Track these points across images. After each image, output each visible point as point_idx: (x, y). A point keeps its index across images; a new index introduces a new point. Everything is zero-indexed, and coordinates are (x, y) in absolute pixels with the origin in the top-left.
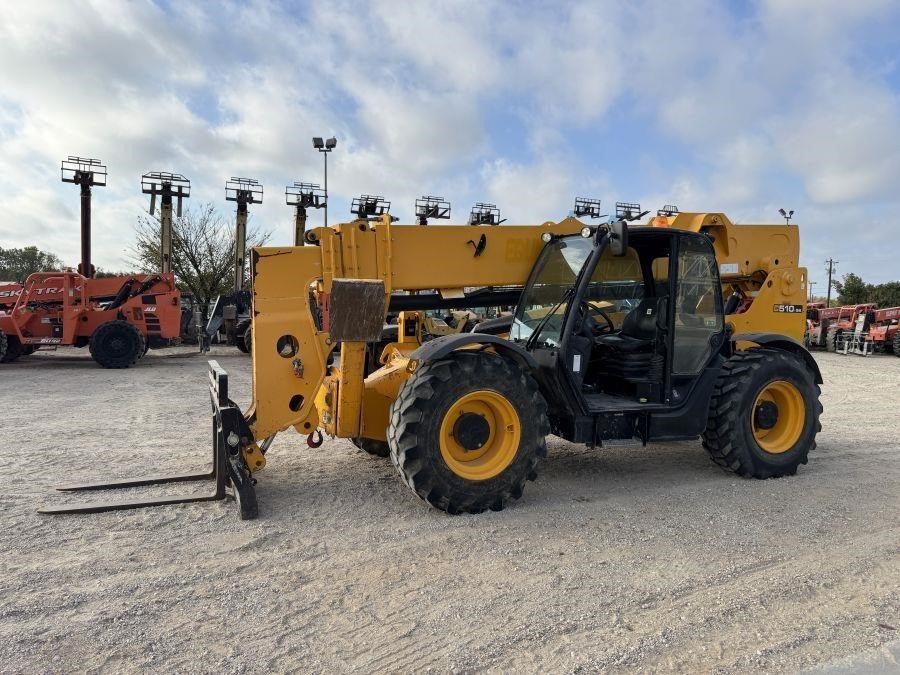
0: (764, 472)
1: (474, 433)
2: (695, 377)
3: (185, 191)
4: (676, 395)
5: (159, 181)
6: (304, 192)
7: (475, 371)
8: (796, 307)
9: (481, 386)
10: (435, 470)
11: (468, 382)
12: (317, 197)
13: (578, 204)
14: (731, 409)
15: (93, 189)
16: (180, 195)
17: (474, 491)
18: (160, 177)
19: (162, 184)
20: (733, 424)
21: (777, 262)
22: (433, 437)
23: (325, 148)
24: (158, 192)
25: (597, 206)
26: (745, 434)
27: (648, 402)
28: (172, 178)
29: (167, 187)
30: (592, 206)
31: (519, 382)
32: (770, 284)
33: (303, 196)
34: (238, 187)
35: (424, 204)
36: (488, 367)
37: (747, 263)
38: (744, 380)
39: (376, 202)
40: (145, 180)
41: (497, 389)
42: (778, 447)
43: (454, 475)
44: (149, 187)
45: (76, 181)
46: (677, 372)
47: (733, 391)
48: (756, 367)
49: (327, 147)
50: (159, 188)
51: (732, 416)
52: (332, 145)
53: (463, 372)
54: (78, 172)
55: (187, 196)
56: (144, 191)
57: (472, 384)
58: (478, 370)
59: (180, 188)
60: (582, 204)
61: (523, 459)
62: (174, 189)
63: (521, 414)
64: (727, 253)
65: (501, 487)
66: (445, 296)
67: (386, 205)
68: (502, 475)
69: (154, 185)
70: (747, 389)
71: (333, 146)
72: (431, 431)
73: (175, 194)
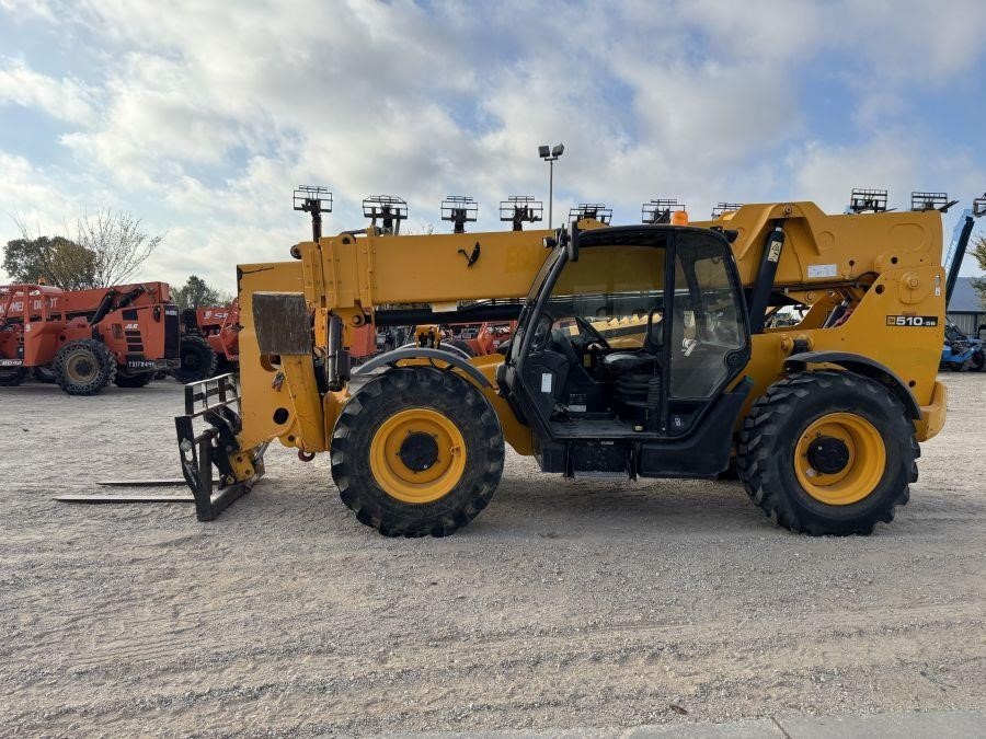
0: (813, 527)
1: (419, 453)
2: (704, 403)
3: (402, 213)
4: (678, 423)
5: (378, 205)
6: (519, 206)
7: (409, 388)
8: (925, 319)
9: (417, 404)
10: (363, 488)
11: (400, 399)
12: (532, 210)
13: (855, 196)
14: (761, 445)
15: (323, 216)
16: (399, 217)
17: (408, 514)
18: (380, 201)
19: (382, 208)
20: (763, 463)
21: (894, 261)
22: (362, 455)
23: (551, 156)
24: (378, 216)
25: (883, 198)
26: (782, 477)
27: (644, 430)
28: (390, 201)
29: (386, 210)
30: (876, 198)
31: (463, 401)
32: (879, 290)
33: (517, 210)
34: (453, 205)
35: (653, 209)
36: (425, 384)
37: (852, 263)
38: (783, 409)
39: (596, 211)
40: (366, 204)
41: (436, 408)
42: (842, 498)
43: (386, 495)
44: (369, 211)
45: (305, 208)
46: (677, 397)
47: (766, 422)
48: (802, 393)
49: (554, 155)
50: (379, 211)
51: (764, 454)
52: (558, 152)
53: (395, 388)
54: (308, 200)
55: (405, 218)
56: (366, 216)
57: (405, 400)
58: (413, 385)
59: (398, 210)
60: (862, 197)
61: (468, 485)
62: (393, 212)
63: (465, 437)
64: (816, 252)
65: (442, 512)
66: (435, 309)
67: (608, 213)
68: (442, 500)
69: (374, 209)
70: (785, 422)
71: (560, 153)
72: (359, 448)
73: (394, 217)
